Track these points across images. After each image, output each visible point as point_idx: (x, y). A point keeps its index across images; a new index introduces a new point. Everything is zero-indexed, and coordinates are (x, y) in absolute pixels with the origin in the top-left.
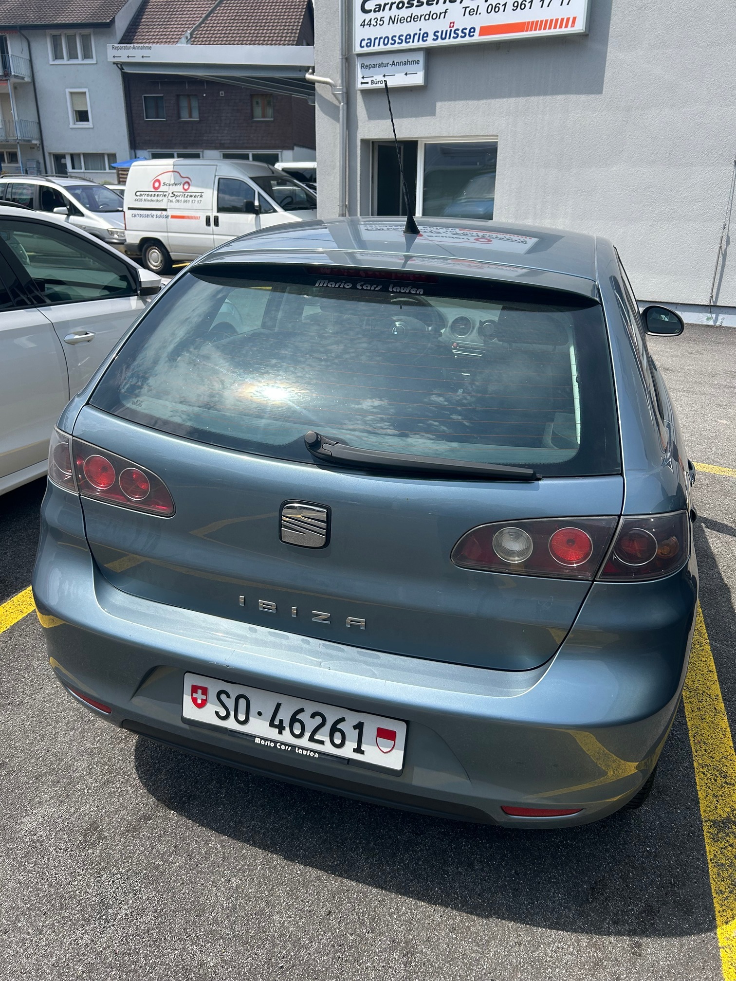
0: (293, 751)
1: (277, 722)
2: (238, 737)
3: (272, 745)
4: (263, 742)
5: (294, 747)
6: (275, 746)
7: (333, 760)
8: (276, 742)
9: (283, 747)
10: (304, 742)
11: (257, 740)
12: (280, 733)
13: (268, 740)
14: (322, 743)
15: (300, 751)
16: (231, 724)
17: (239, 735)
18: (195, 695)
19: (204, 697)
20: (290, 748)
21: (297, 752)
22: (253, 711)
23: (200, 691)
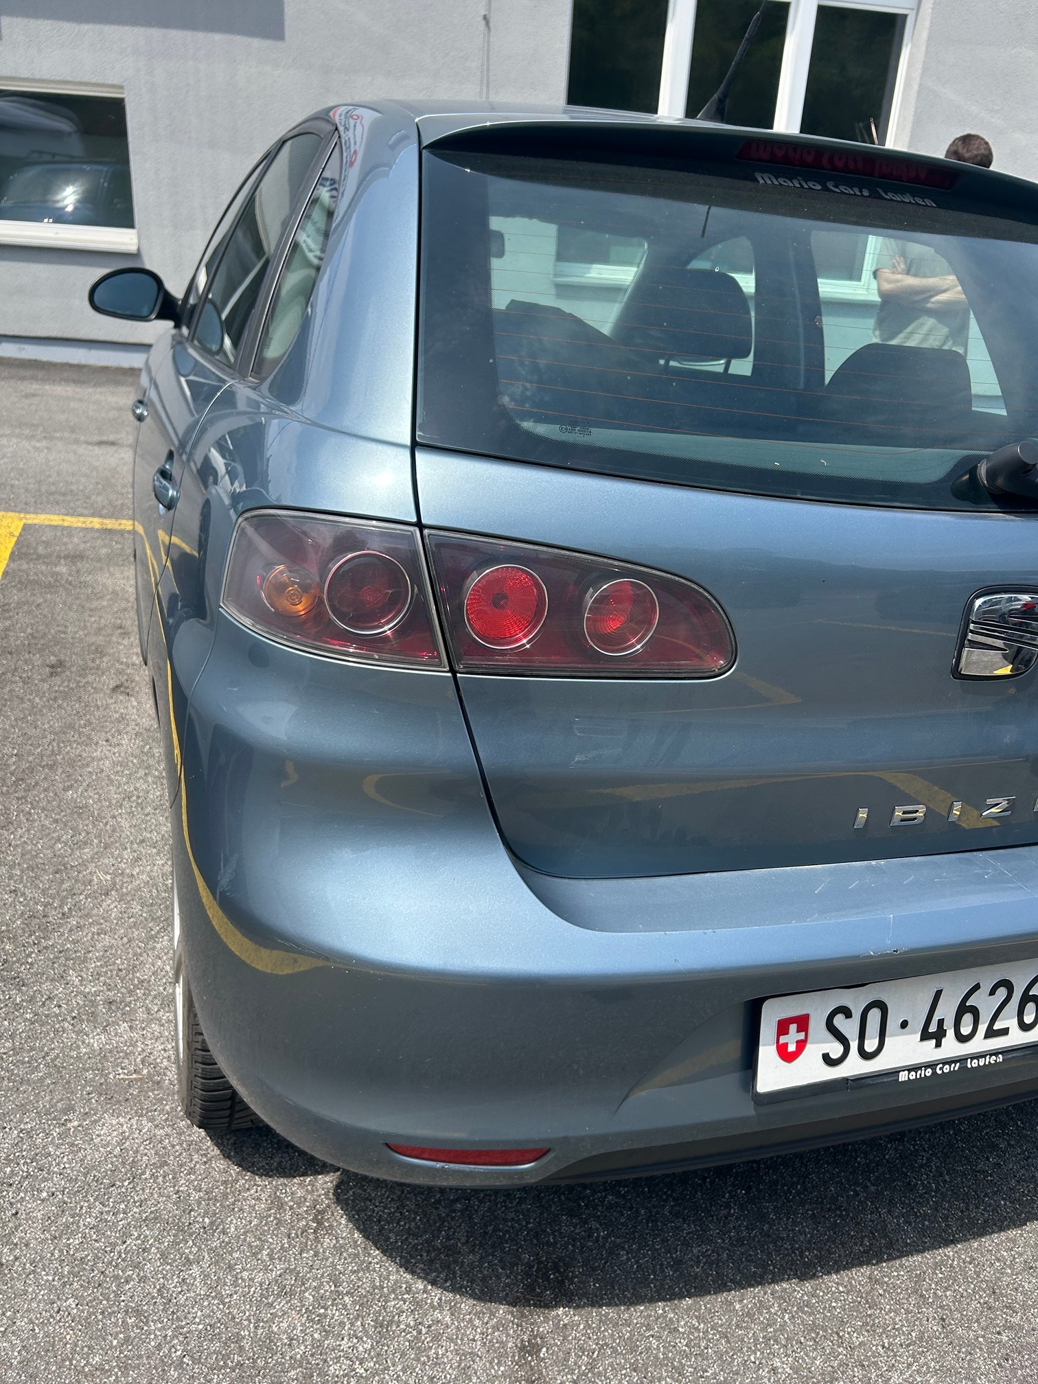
0: (963, 1068)
1: (933, 1028)
2: (870, 1085)
3: (929, 1072)
4: (913, 1076)
5: (962, 1060)
6: (934, 1073)
7: (1025, 1055)
8: (932, 1065)
9: (947, 1069)
10: (979, 1044)
11: (903, 1076)
12: (938, 1045)
13: (920, 1068)
14: (1005, 1032)
15: (975, 1063)
16: (854, 1066)
17: (869, 1081)
18: (783, 1039)
19: (802, 1036)
20: (958, 1065)
21: (969, 1066)
22: (893, 1023)
23: (793, 1027)
